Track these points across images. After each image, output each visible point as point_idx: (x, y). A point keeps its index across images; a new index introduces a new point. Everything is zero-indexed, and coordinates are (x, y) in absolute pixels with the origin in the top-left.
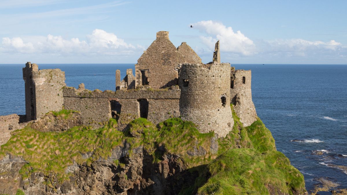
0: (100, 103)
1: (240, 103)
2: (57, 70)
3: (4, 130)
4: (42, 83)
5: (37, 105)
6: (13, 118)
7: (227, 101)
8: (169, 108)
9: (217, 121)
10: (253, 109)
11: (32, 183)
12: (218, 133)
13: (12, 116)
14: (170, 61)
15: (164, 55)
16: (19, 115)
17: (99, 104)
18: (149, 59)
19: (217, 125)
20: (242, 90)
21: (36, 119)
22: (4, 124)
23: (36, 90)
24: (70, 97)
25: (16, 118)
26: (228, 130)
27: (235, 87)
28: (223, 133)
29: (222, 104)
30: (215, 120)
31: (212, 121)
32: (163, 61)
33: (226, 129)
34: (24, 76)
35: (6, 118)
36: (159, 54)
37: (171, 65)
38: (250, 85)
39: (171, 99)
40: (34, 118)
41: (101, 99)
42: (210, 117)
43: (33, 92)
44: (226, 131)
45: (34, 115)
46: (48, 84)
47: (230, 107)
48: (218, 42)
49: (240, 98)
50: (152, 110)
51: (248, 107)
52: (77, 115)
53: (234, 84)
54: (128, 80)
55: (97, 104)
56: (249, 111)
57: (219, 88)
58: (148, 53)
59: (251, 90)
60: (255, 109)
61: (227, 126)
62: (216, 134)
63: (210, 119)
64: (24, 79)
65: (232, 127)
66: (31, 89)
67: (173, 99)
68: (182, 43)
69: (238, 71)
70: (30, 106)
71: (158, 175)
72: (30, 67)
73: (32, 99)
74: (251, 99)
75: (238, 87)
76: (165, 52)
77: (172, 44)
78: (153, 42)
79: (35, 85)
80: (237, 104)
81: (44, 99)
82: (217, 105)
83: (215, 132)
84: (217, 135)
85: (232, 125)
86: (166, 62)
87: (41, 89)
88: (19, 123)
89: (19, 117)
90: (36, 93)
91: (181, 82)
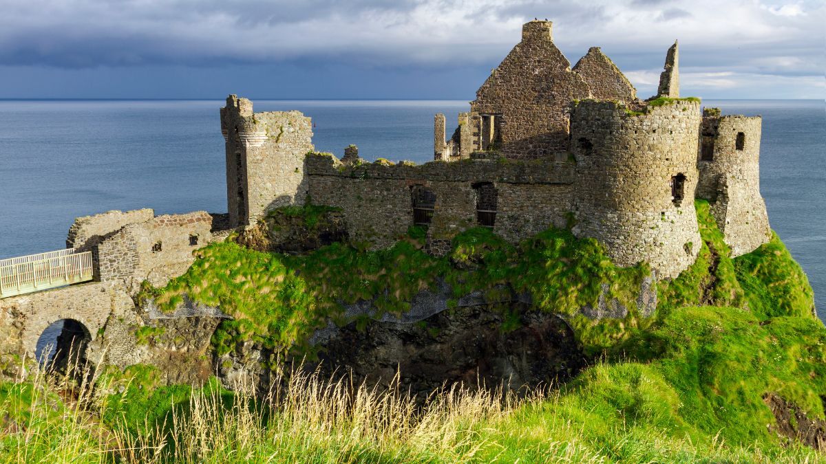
0: (388, 190)
1: (728, 197)
2: (294, 113)
3: (178, 245)
4: (262, 143)
5: (249, 191)
6: (199, 220)
7: (685, 192)
8: (544, 205)
9: (659, 238)
10: (762, 212)
11: (238, 362)
12: (658, 268)
13: (197, 215)
14: (552, 95)
15: (538, 79)
16: (211, 215)
17: (385, 193)
18: (504, 90)
19: (658, 250)
20: (735, 167)
21: (248, 224)
22: (179, 232)
23: (247, 157)
24: (322, 175)
25: (204, 220)
26: (685, 262)
27: (716, 158)
28: (672, 268)
29: (673, 198)
30: (653, 236)
31: (646, 240)
32: (536, 94)
33: (680, 260)
34: (223, 127)
35: (184, 220)
36: (527, 78)
37: (555, 104)
38: (757, 153)
39: (550, 183)
40: (245, 222)
41: (390, 180)
42: (641, 230)
43: (242, 163)
44: (678, 264)
45: (244, 214)
46: (275, 144)
47: (692, 207)
48: (675, 45)
49: (728, 184)
50: (505, 209)
51: (749, 207)
52: (337, 217)
53: (715, 150)
54: (462, 138)
55: (381, 193)
56: (750, 218)
57: (667, 159)
58: (501, 74)
59: (757, 166)
60: (766, 213)
61: (683, 251)
62: (654, 269)
63: (641, 233)
64: (224, 133)
65: (695, 254)
66: (239, 155)
67: (555, 184)
68: (590, 51)
69: (727, 119)
70: (237, 195)
71: (513, 358)
72: (236, 106)
73: (239, 180)
74: (757, 187)
75: (724, 157)
76: (542, 72)
77: (559, 52)
78: (515, 49)
79: (245, 148)
80: (719, 200)
81: (265, 179)
82: (659, 202)
83: (652, 265)
84: (657, 272)
85: (696, 250)
86: (542, 96)
87: (258, 157)
88: (212, 231)
89: (212, 217)
90: (248, 165)
91: (574, 145)
